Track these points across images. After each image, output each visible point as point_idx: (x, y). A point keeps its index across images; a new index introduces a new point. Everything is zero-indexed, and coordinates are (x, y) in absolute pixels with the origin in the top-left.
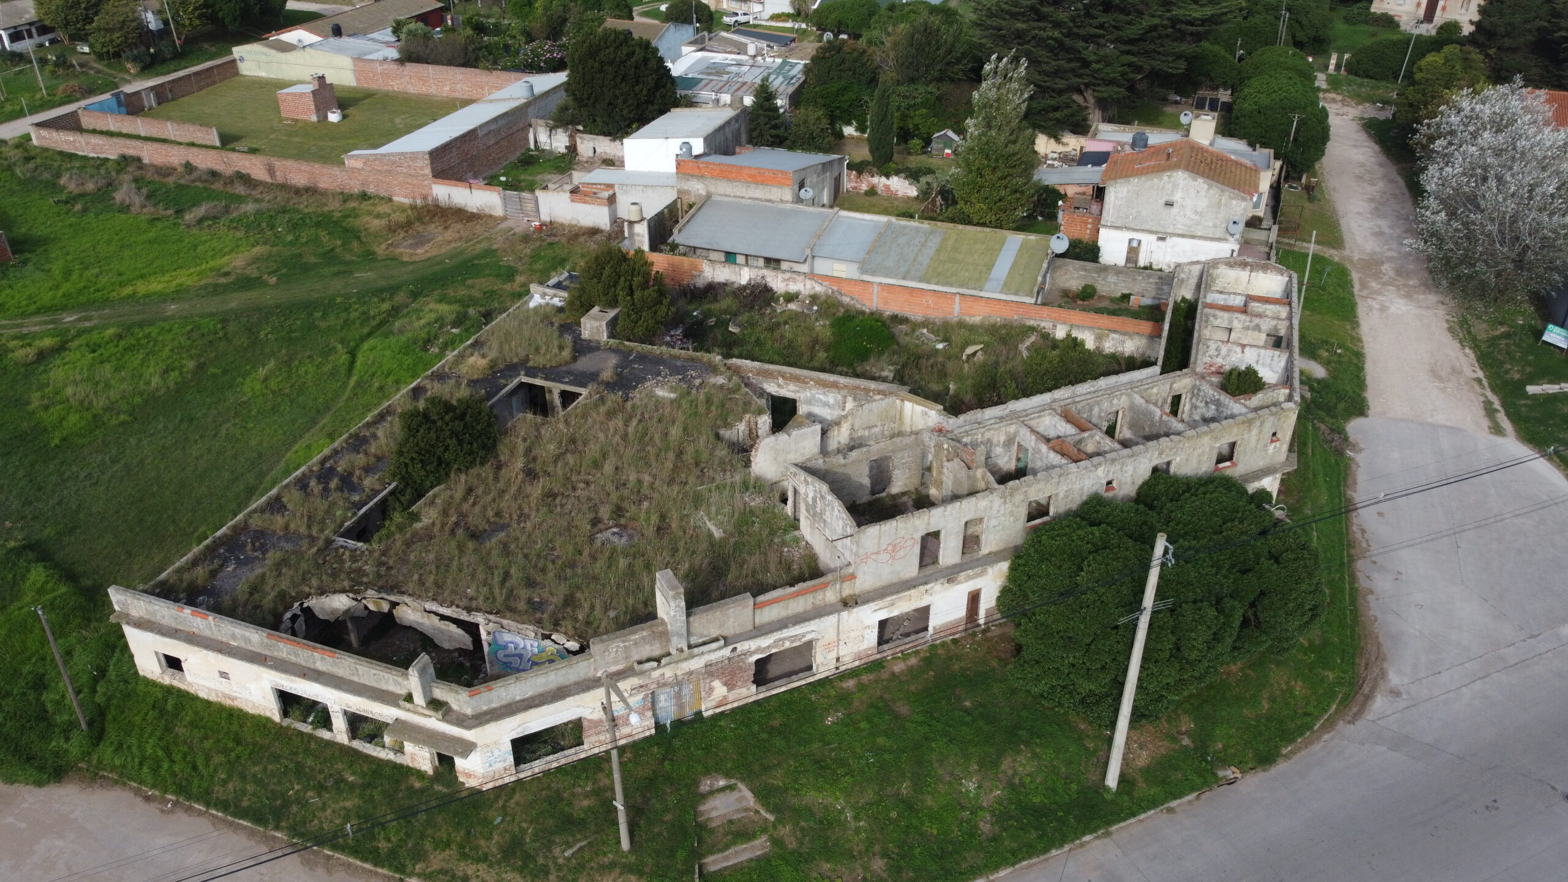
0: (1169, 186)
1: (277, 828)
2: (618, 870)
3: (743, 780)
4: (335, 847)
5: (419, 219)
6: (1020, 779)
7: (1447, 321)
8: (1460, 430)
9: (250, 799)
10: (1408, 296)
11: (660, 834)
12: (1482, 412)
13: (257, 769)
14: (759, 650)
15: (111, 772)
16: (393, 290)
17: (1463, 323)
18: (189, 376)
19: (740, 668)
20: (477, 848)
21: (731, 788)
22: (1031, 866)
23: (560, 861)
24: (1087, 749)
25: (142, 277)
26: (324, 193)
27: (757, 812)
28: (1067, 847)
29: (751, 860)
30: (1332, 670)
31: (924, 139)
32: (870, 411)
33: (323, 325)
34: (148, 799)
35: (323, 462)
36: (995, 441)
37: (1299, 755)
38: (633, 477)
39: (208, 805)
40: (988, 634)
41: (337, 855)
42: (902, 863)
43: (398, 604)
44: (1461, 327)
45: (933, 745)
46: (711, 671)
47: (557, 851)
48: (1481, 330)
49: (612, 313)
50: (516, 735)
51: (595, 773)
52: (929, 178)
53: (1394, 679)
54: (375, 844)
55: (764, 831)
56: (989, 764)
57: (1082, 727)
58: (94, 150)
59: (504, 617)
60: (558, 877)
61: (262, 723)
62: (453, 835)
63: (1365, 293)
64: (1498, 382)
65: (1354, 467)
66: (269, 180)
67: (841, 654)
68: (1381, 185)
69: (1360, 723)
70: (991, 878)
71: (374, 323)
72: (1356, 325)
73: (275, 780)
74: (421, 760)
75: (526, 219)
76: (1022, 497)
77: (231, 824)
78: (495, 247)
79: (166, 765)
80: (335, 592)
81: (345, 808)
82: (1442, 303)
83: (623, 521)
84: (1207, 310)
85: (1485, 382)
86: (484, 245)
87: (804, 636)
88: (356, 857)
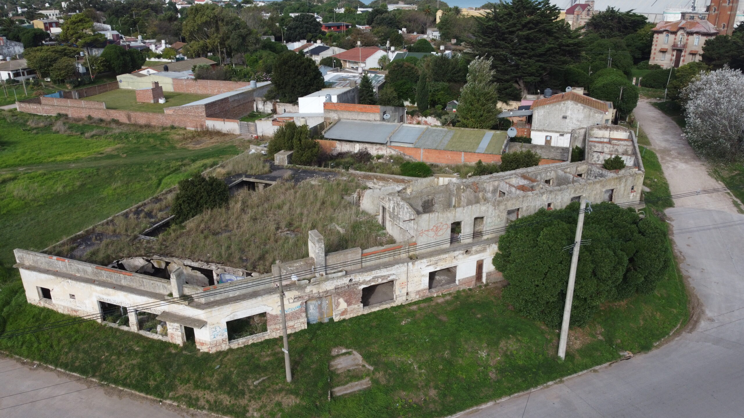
0: (564, 109)
1: (94, 376)
2: (284, 393)
3: (356, 349)
4: (125, 385)
5: (199, 135)
6: (511, 352)
7: (707, 171)
8: (723, 212)
9: (80, 362)
10: (686, 162)
11: (309, 374)
12: (732, 205)
13: (85, 346)
14: (364, 282)
15: (5, 351)
16: (183, 159)
17: (715, 171)
18: (77, 188)
19: (354, 292)
20: (205, 382)
21: (349, 353)
22: (520, 396)
23: (252, 387)
24: (547, 339)
25: (60, 154)
26: (154, 127)
27: (364, 366)
28: (539, 387)
29: (360, 390)
30: (675, 308)
31: (443, 105)
32: (421, 183)
33: (147, 170)
34: (24, 363)
35: (138, 208)
36: (487, 189)
37: (663, 347)
38: (298, 211)
39: (56, 366)
40: (488, 287)
41: (126, 389)
42: (446, 392)
43: (170, 263)
44: (715, 174)
45: (461, 333)
46: (338, 292)
47: (249, 382)
48: (725, 174)
49: (290, 153)
50: (229, 319)
51: (273, 346)
52: (446, 117)
53: (709, 314)
54: (148, 382)
55: (368, 375)
56: (493, 344)
57: (543, 327)
58: (46, 112)
59: (226, 265)
60: (250, 396)
61: (91, 323)
62: (192, 375)
63: (664, 161)
64: (738, 193)
65: (671, 227)
66: (128, 122)
67: (409, 290)
68: (664, 124)
69: (694, 333)
70: (498, 402)
71: (172, 170)
72: (662, 173)
73: (95, 351)
74: (176, 337)
75: (250, 135)
76: (504, 207)
77: (68, 375)
78: (235, 145)
79: (36, 345)
80: (136, 256)
81: (132, 364)
82: (703, 165)
83: (292, 228)
84: (590, 143)
85: (731, 194)
86: (230, 144)
87: (389, 277)
88: (136, 390)
